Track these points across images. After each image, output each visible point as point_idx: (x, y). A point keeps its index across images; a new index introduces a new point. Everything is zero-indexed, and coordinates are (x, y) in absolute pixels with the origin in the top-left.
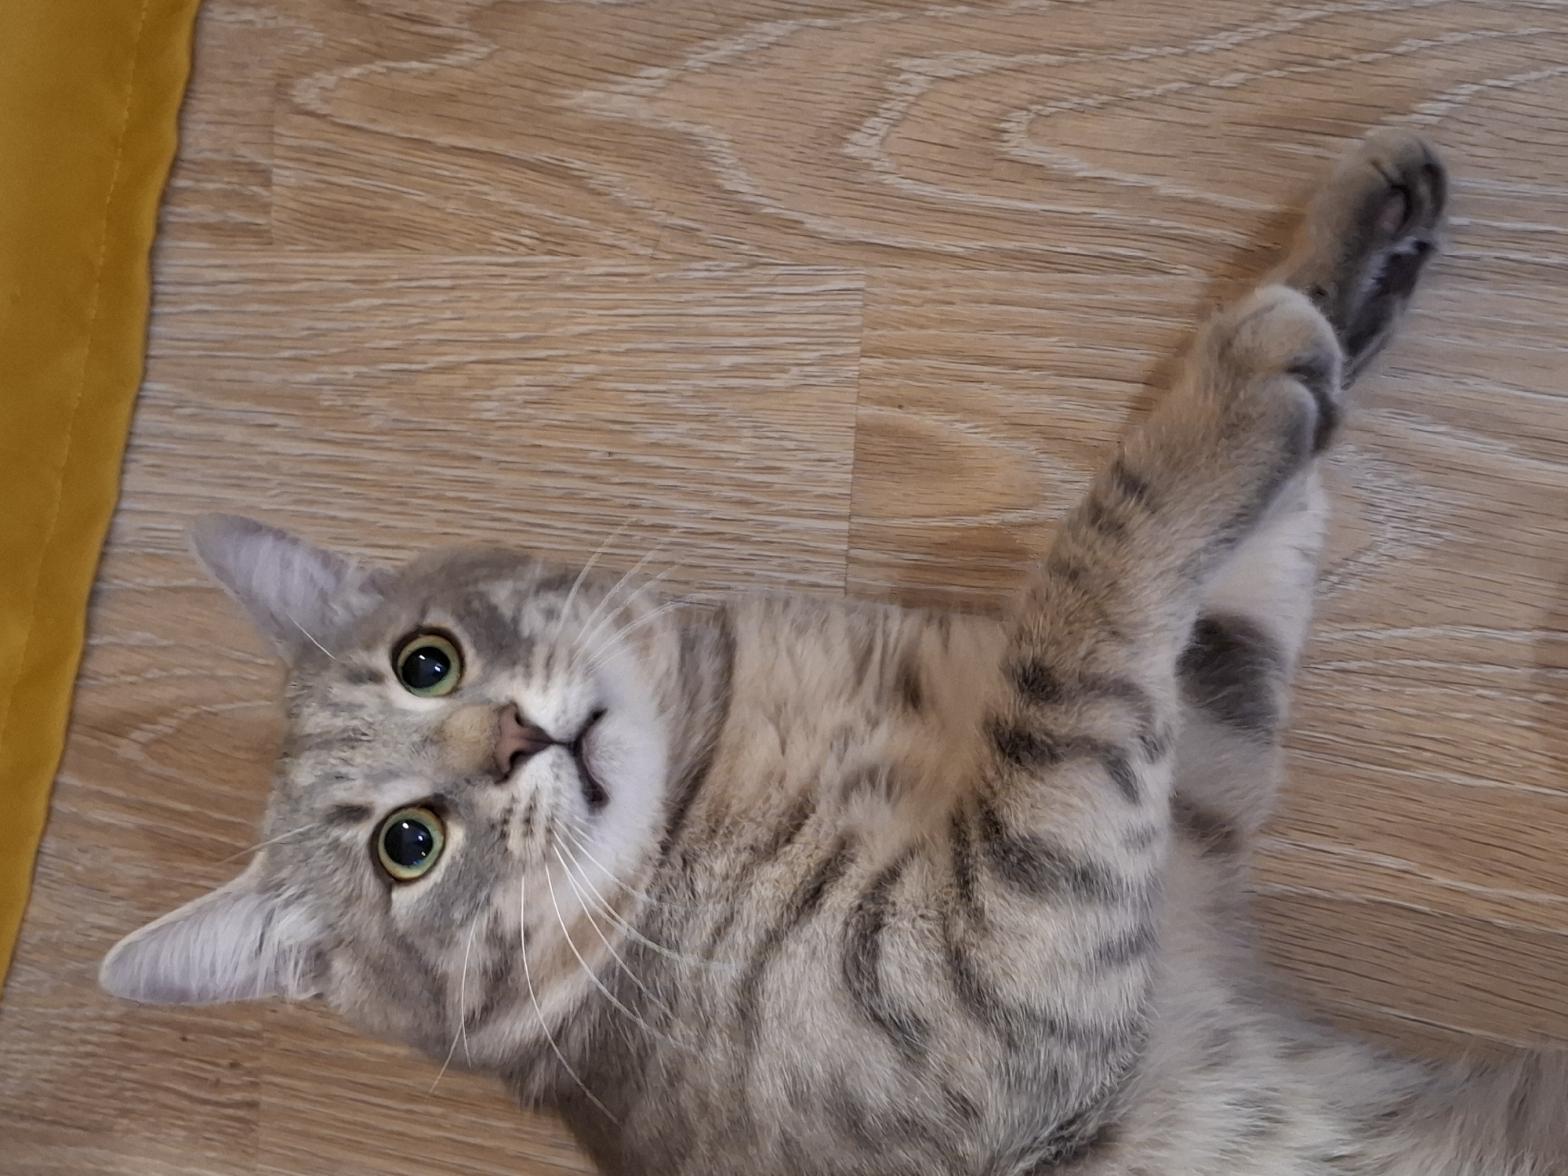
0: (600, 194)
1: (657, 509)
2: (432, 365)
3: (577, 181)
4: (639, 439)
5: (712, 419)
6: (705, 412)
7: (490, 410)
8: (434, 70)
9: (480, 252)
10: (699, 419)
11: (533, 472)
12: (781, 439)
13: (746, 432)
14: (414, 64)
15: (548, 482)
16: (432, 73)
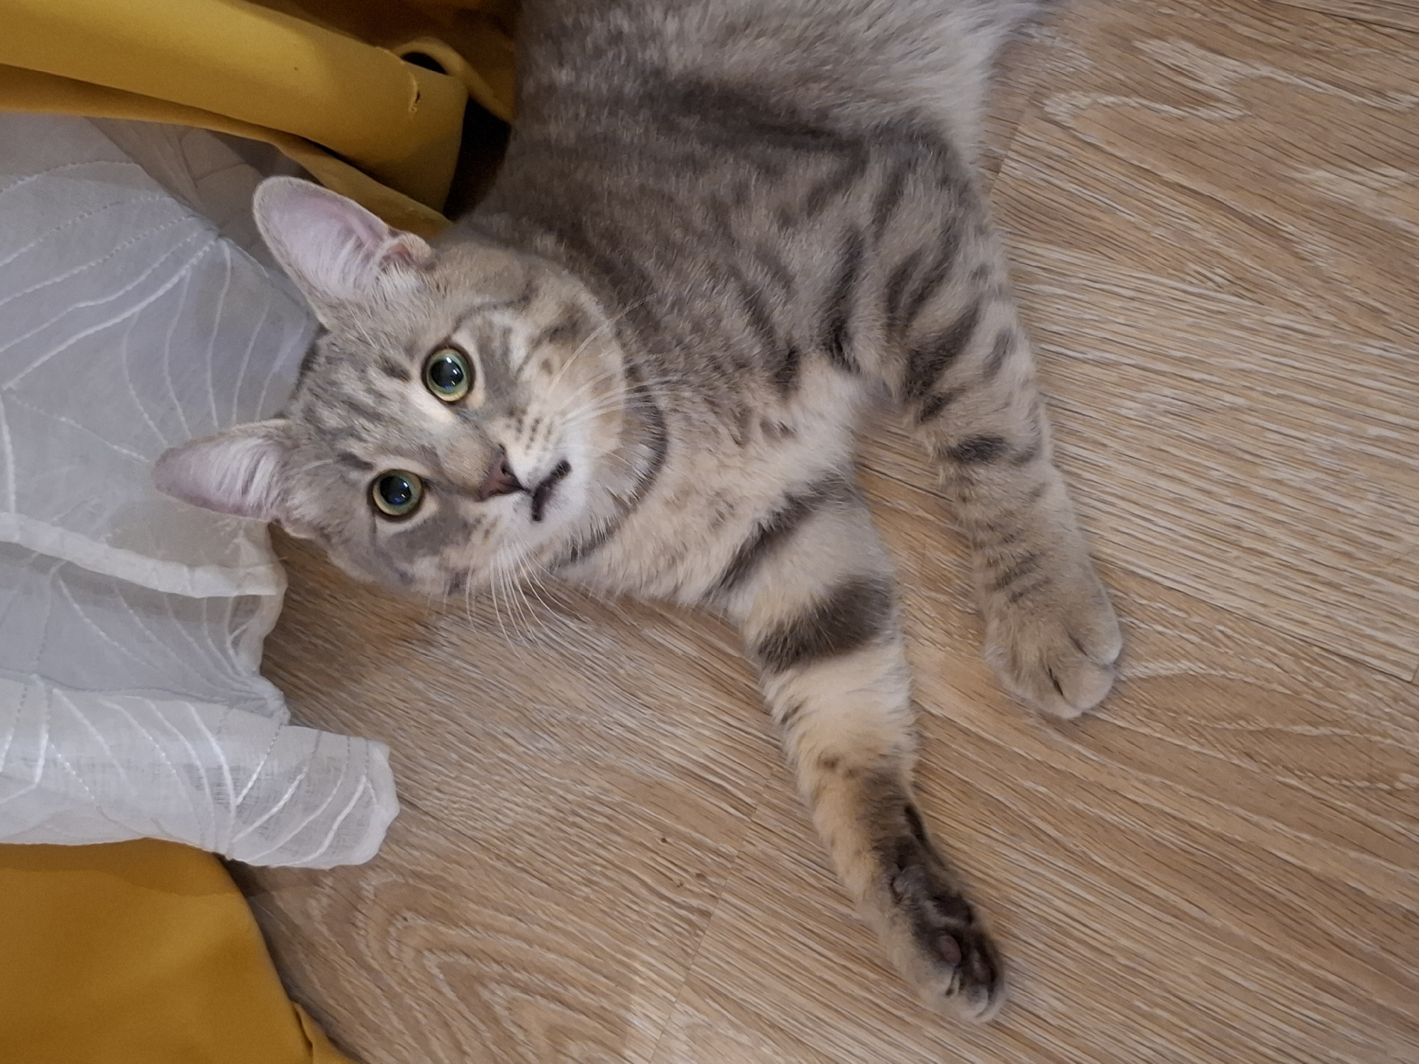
0: (1303, 259)
1: (1261, 536)
2: (1090, 357)
3: (1286, 243)
4: (1264, 472)
5: (1341, 475)
6: (1337, 468)
7: (1129, 408)
8: (1183, 117)
9: (1170, 276)
10: (1327, 471)
11: (1152, 472)
12: (1403, 512)
13: (1371, 496)
14: (1166, 108)
15: (1163, 483)
16: (1180, 119)
